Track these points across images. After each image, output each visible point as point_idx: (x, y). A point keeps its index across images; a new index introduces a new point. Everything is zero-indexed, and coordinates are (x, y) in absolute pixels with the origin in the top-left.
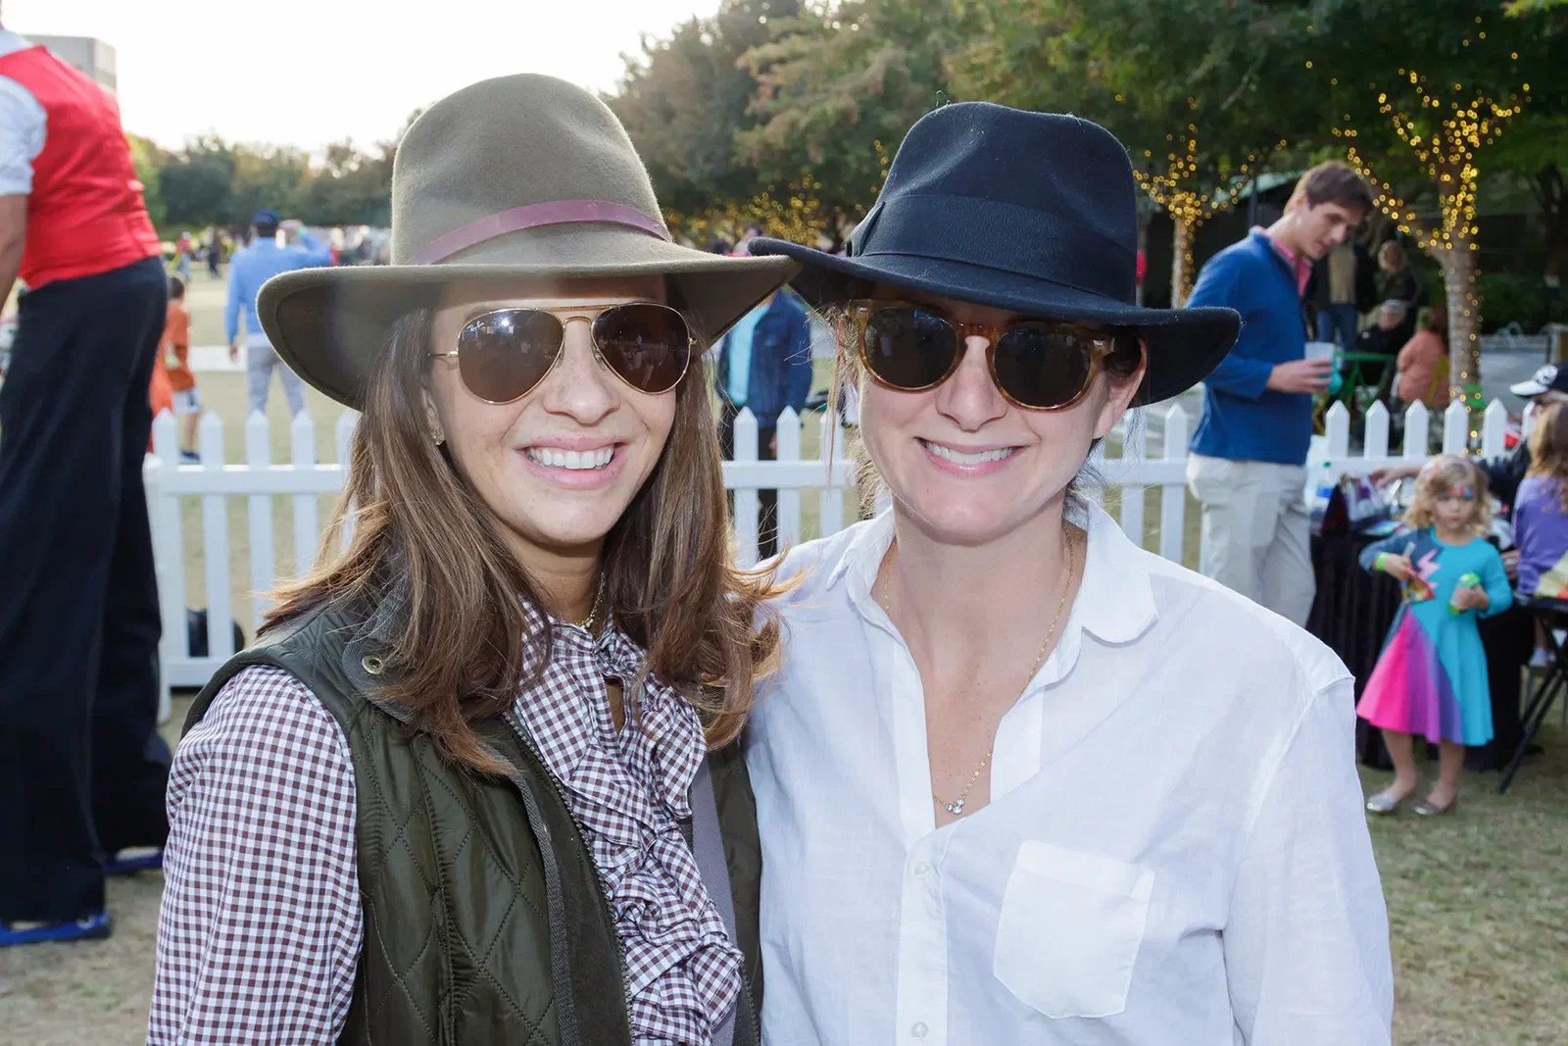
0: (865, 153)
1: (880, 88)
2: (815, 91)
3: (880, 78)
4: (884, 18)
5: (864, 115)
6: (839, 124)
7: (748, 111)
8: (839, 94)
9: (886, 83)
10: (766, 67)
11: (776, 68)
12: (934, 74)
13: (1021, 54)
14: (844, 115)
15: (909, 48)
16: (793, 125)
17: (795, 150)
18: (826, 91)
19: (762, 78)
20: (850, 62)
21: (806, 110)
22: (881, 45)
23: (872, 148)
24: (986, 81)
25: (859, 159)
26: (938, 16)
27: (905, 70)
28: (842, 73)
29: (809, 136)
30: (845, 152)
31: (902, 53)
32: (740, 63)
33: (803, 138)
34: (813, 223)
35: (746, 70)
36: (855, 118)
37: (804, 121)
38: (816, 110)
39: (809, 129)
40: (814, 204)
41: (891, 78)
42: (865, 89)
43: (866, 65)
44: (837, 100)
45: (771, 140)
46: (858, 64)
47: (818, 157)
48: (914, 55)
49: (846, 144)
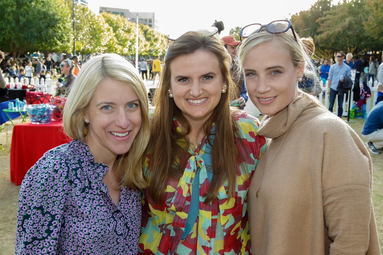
0: (344, 40)
1: (348, 26)
2: (333, 26)
3: (348, 24)
4: (349, 10)
5: (344, 32)
6: (338, 34)
7: (317, 31)
8: (339, 27)
9: (349, 25)
10: (322, 22)
11: (324, 22)
12: (360, 23)
13: (378, 22)
14: (339, 32)
15: (354, 17)
16: (328, 34)
17: (328, 39)
18: (336, 27)
19: (321, 24)
20: (341, 20)
21: (331, 31)
22: (349, 17)
23: (345, 39)
24: (371, 27)
25: (342, 42)
26: (362, 10)
27: (354, 22)
28: (339, 23)
29: (332, 37)
30: (339, 40)
31: (353, 18)
32: (317, 21)
33: (330, 37)
34: (330, 55)
35: (318, 23)
36: (342, 33)
37: (331, 33)
38: (333, 31)
39: (332, 35)
40: (330, 51)
41: (350, 24)
42: (344, 26)
43: (345, 21)
44: (338, 29)
45: (323, 37)
46: (343, 21)
47: (333, 41)
48: (355, 19)
49: (339, 38)
